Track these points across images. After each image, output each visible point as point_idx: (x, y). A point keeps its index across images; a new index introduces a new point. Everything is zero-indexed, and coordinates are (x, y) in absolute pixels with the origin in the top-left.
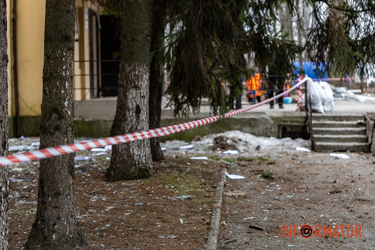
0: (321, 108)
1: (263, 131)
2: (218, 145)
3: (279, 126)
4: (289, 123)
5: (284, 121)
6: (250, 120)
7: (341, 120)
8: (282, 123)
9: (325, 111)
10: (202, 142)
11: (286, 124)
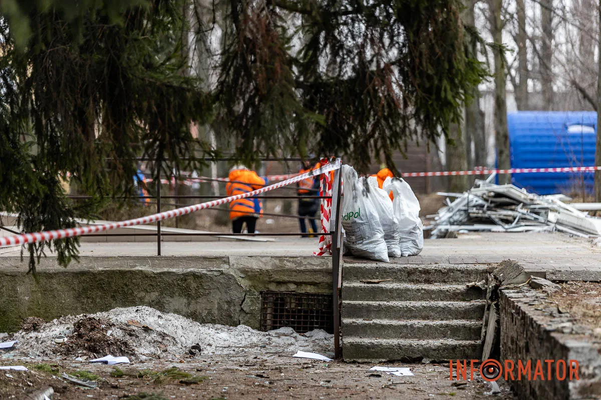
0: (381, 249)
1: (220, 308)
2: (81, 341)
3: (265, 295)
4: (292, 287)
5: (279, 283)
6: (185, 277)
7: (428, 281)
8: (273, 287)
9: (391, 255)
10: (42, 335)
11: (283, 289)
